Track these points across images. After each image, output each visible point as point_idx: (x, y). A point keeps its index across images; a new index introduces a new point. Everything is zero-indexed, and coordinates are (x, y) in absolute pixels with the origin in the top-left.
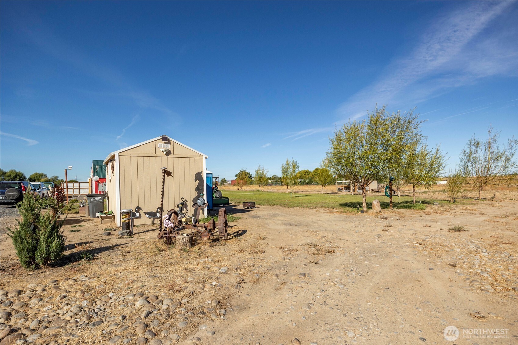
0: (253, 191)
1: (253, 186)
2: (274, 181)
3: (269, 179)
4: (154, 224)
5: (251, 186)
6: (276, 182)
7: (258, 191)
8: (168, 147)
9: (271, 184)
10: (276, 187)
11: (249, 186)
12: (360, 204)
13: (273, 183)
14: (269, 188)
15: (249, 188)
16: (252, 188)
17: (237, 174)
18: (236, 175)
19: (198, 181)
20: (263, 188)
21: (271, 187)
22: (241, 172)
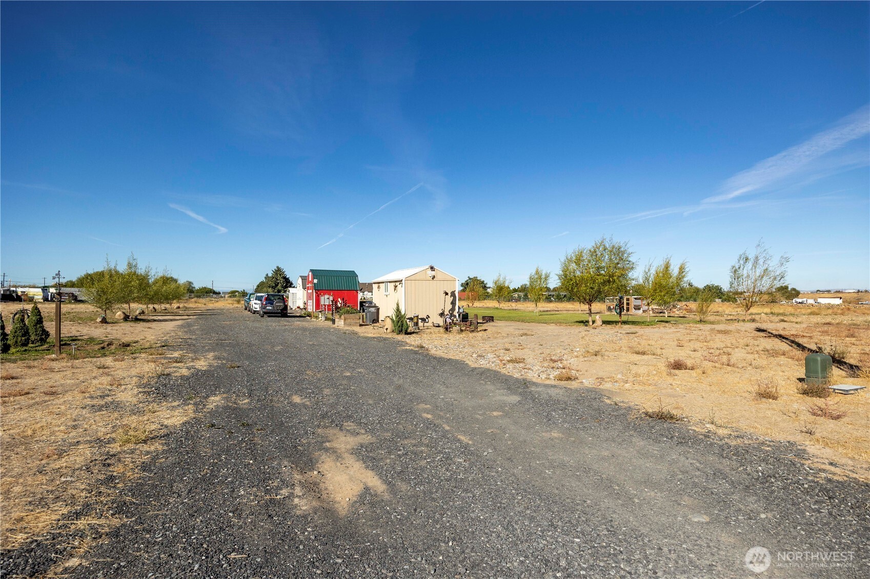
0: (488, 308)
1: (489, 301)
2: (522, 294)
3: (515, 290)
4: (424, 327)
5: (486, 301)
6: (526, 295)
7: (497, 308)
8: (433, 273)
9: (518, 300)
10: (524, 303)
11: (483, 301)
12: (587, 322)
13: (520, 298)
14: (514, 305)
15: (484, 304)
16: (488, 304)
17: (464, 282)
18: (462, 284)
19: (452, 297)
20: (504, 305)
21: (517, 304)
22: (470, 279)
